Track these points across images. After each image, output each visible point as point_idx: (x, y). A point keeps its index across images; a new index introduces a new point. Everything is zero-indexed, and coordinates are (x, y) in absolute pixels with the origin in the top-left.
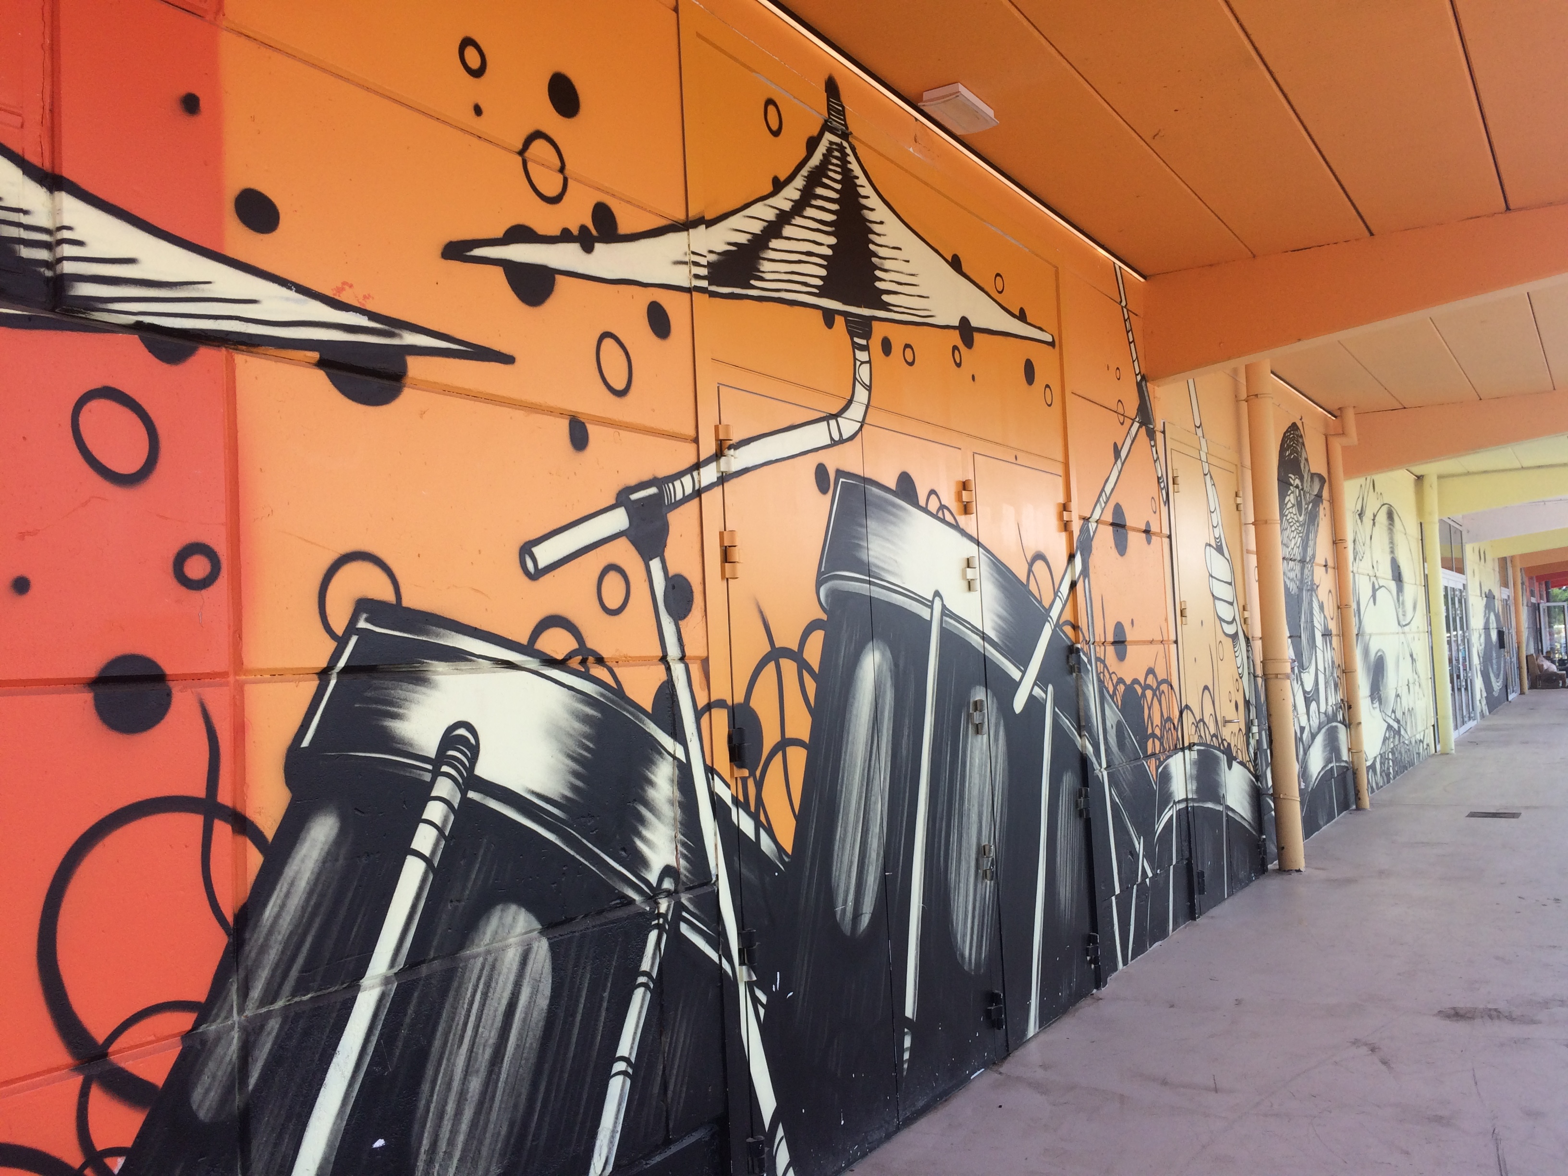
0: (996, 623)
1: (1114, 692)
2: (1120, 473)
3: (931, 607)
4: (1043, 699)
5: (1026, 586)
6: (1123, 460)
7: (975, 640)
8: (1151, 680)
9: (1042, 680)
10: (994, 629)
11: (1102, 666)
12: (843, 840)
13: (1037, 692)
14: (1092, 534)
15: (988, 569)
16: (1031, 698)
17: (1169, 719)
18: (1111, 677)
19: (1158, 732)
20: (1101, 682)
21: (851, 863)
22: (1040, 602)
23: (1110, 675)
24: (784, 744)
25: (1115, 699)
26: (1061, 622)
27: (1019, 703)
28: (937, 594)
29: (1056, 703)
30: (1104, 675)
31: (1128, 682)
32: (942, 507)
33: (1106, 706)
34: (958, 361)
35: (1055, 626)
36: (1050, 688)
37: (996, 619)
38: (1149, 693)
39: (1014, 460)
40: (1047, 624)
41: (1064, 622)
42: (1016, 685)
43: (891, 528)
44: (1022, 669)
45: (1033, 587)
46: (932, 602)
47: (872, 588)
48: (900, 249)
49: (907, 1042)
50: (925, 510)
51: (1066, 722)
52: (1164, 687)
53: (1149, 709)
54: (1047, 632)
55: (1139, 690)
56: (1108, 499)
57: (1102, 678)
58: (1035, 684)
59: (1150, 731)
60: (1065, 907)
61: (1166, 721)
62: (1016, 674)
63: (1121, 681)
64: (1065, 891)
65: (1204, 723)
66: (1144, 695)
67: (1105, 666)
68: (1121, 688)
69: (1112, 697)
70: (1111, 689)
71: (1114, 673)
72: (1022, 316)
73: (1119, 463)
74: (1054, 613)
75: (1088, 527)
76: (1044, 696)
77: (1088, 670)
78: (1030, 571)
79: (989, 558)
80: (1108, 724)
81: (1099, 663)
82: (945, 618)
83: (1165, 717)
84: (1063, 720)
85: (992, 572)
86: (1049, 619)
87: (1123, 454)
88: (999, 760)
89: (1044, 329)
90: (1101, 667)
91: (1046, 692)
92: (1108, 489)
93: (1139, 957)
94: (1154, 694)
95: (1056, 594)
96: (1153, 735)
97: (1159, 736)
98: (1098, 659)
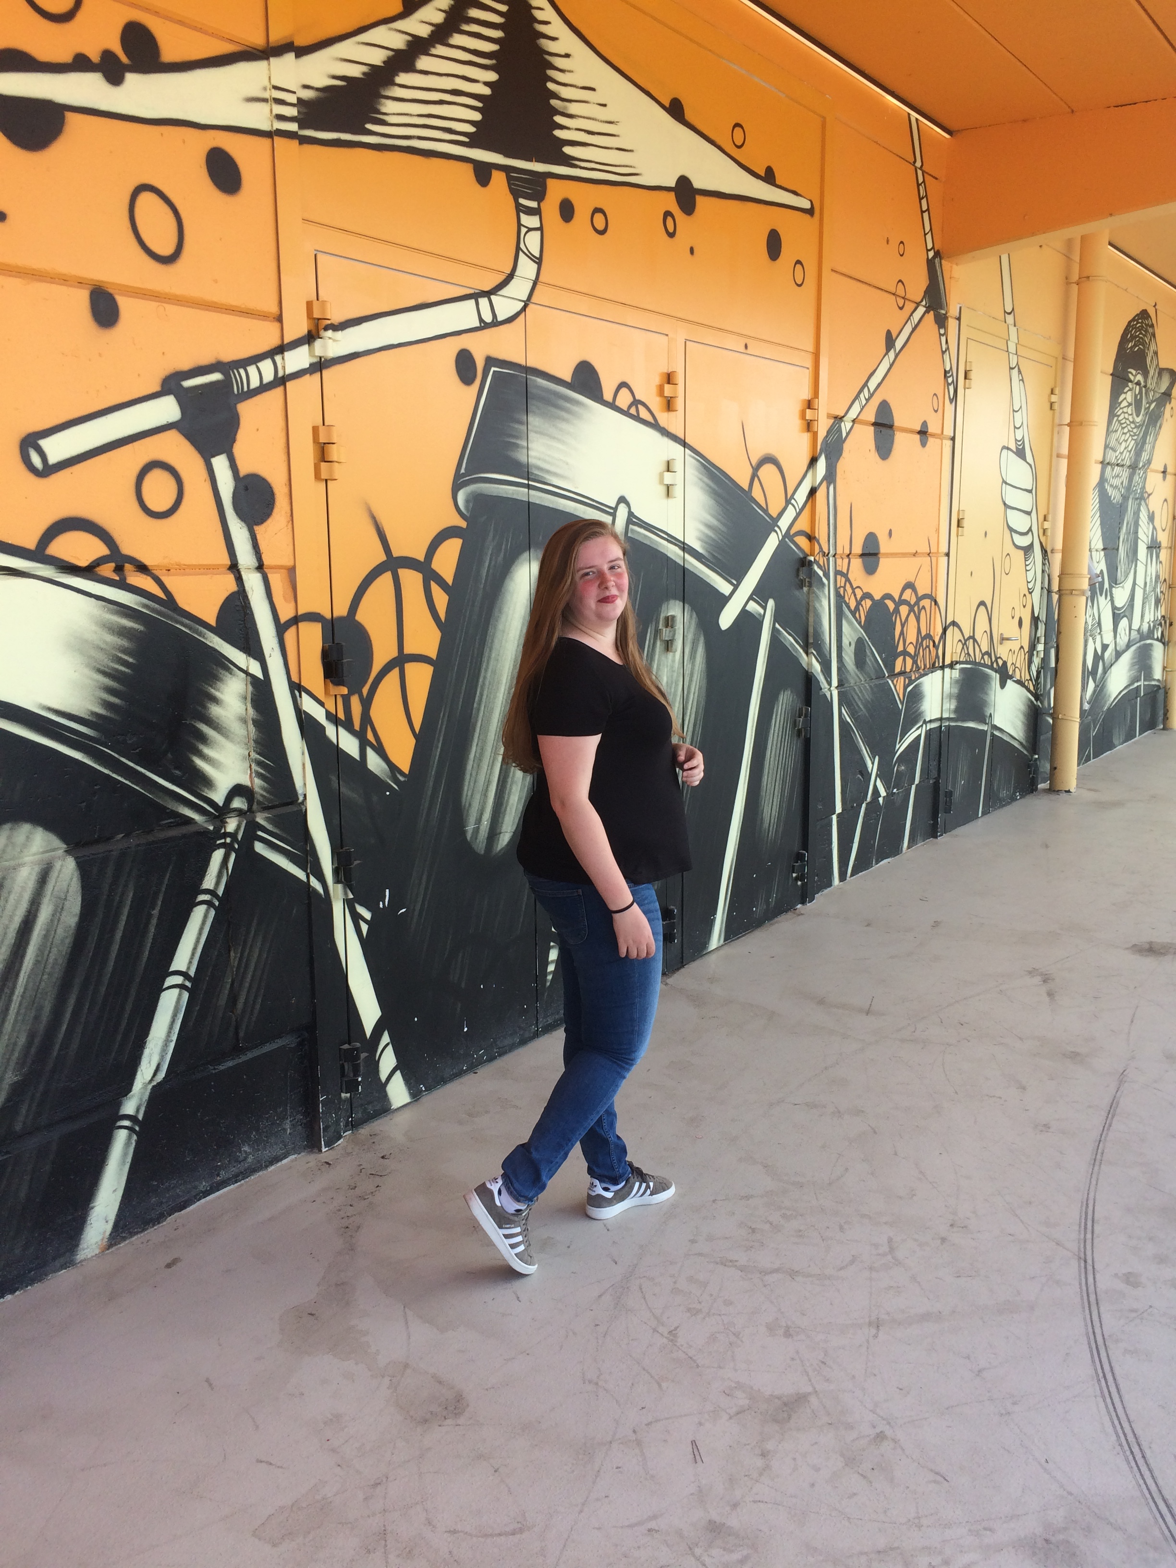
0: (701, 531)
1: (857, 608)
2: (891, 365)
3: (614, 515)
4: (760, 614)
5: (748, 493)
6: (898, 349)
7: (673, 552)
8: (908, 595)
9: (760, 594)
10: (700, 539)
11: (843, 580)
12: (479, 759)
13: (753, 607)
14: (844, 435)
15: (697, 473)
16: (744, 614)
17: (929, 636)
18: (854, 592)
19: (911, 649)
20: (840, 598)
21: (488, 783)
22: (766, 511)
23: (853, 589)
24: (401, 660)
25: (857, 615)
26: (792, 532)
27: (726, 619)
28: (622, 500)
29: (777, 618)
30: (845, 590)
31: (877, 597)
32: (636, 402)
33: (844, 622)
34: (671, 230)
35: (784, 537)
36: (771, 603)
37: (703, 528)
38: (904, 609)
39: (742, 349)
40: (773, 535)
41: (796, 533)
42: (723, 600)
43: (563, 425)
44: (735, 582)
45: (757, 494)
46: (615, 509)
47: (532, 492)
48: (593, 89)
49: (553, 955)
50: (612, 406)
51: (789, 639)
52: (926, 603)
53: (903, 626)
54: (772, 543)
55: (891, 606)
56: (871, 395)
57: (842, 593)
58: (751, 598)
59: (900, 648)
60: (770, 824)
61: (923, 639)
62: (725, 588)
63: (867, 596)
64: (770, 810)
65: (975, 641)
66: (897, 611)
67: (848, 580)
68: (868, 603)
69: (853, 613)
70: (853, 604)
71: (858, 587)
72: (769, 177)
73: (892, 354)
74: (784, 523)
75: (840, 427)
76: (762, 611)
77: (823, 584)
78: (754, 475)
79: (698, 461)
80: (845, 642)
81: (839, 577)
82: (631, 526)
83: (923, 633)
84: (785, 638)
85: (701, 476)
86: (776, 528)
87: (899, 344)
88: (695, 678)
89: (799, 192)
90: (841, 581)
91: (765, 608)
92: (872, 385)
93: (860, 874)
94: (911, 610)
95: (788, 502)
96: (905, 653)
97: (913, 654)
98: (837, 573)
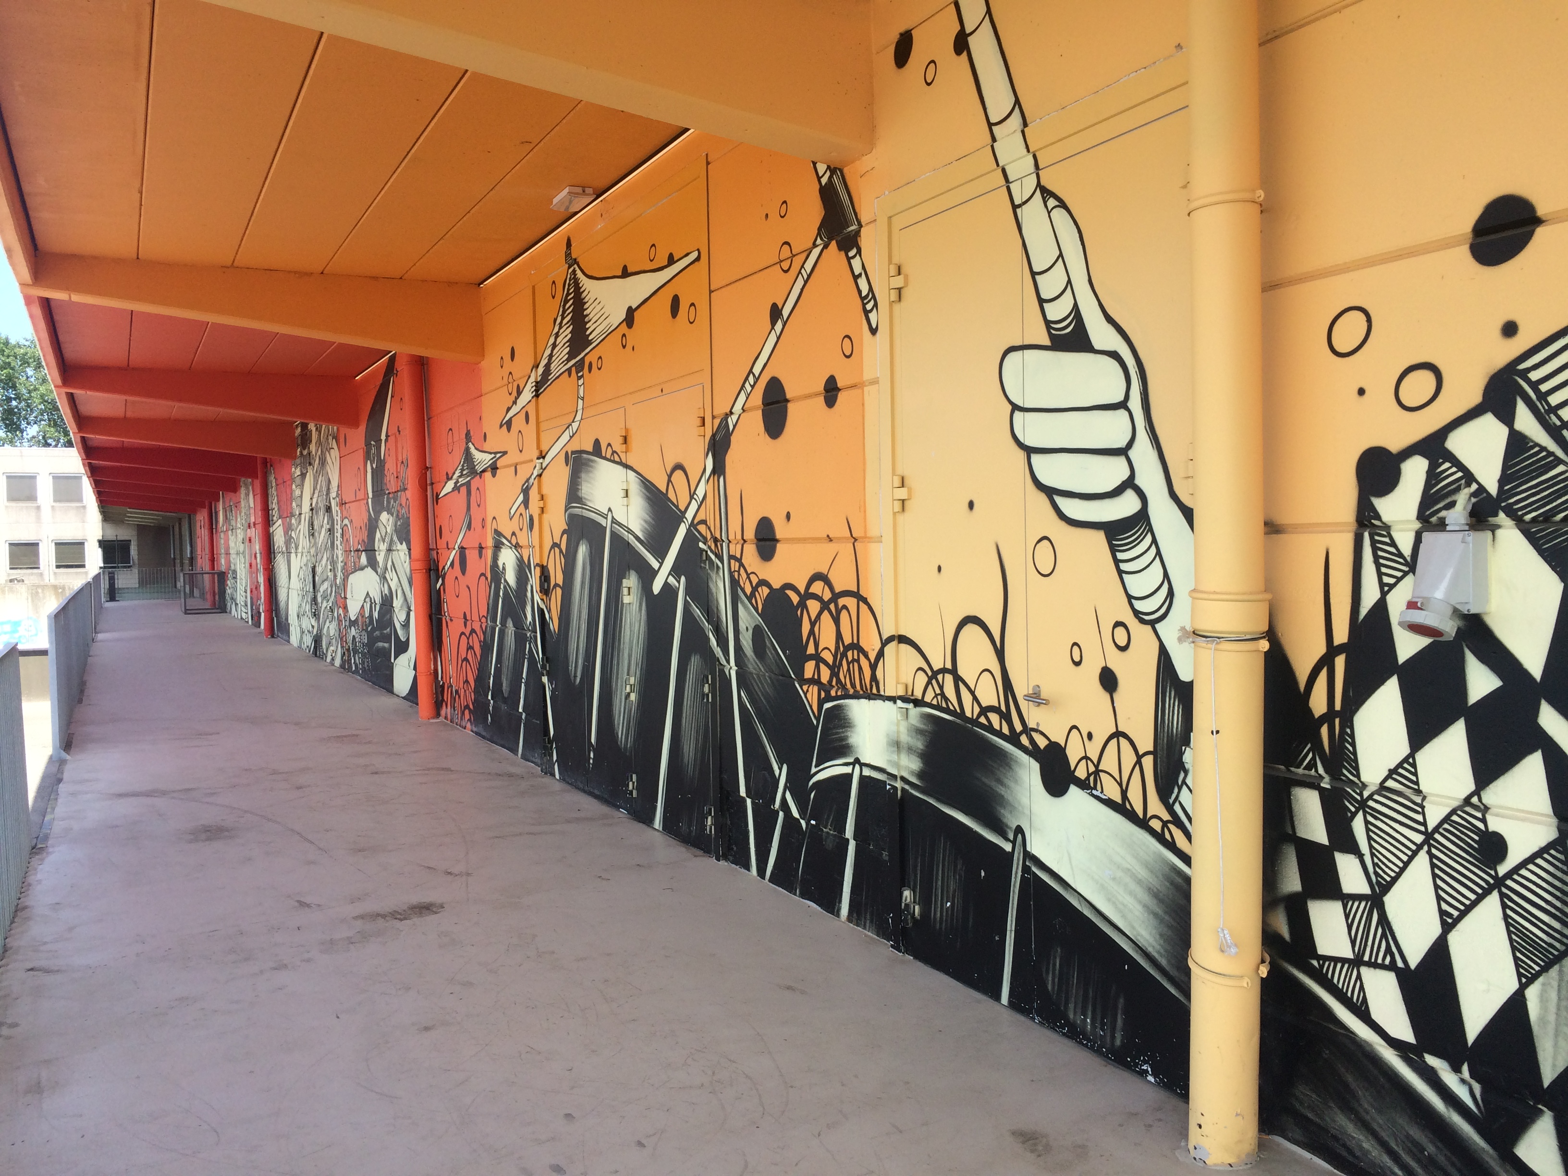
0: (643, 526)
1: (753, 594)
2: (778, 338)
3: (606, 518)
4: (676, 587)
5: (666, 495)
7: (631, 539)
8: (818, 588)
9: (676, 571)
10: (642, 531)
11: (737, 564)
13: (672, 580)
14: (731, 428)
15: (639, 487)
16: (666, 585)
18: (748, 577)
19: (828, 657)
20: (735, 584)
22: (677, 507)
23: (748, 575)
24: (556, 585)
25: (754, 601)
26: (696, 522)
27: (657, 587)
28: (610, 510)
29: (687, 592)
30: (739, 574)
31: (776, 585)
32: (614, 452)
33: (740, 605)
34: (624, 344)
35: (690, 526)
36: (683, 579)
37: (643, 523)
38: (814, 606)
39: (660, 393)
40: (683, 525)
41: (698, 522)
42: (655, 573)
43: (591, 475)
44: (660, 561)
45: (671, 495)
46: (607, 515)
47: (583, 510)
48: (596, 299)
49: (592, 755)
50: (605, 458)
51: (697, 612)
52: (851, 602)
53: (813, 624)
54: (682, 531)
55: (795, 599)
56: (757, 380)
57: (736, 577)
58: (670, 574)
59: (811, 650)
60: (688, 762)
61: (847, 648)
62: (655, 564)
63: (763, 583)
64: (689, 749)
66: (802, 605)
67: (741, 565)
68: (765, 591)
69: (749, 599)
70: (748, 590)
71: (753, 573)
72: (671, 261)
73: (779, 326)
74: (689, 515)
75: (727, 422)
76: (677, 584)
77: (718, 567)
78: (669, 481)
79: (641, 480)
80: (742, 625)
81: (732, 562)
82: (614, 525)
83: (847, 640)
84: (693, 609)
85: (641, 488)
86: (684, 520)
87: (785, 313)
88: (642, 624)
89: (689, 252)
91: (679, 582)
92: (757, 370)
93: (780, 889)
94: (825, 606)
95: (692, 497)
96: (818, 658)
97: (831, 663)
98: (731, 557)
